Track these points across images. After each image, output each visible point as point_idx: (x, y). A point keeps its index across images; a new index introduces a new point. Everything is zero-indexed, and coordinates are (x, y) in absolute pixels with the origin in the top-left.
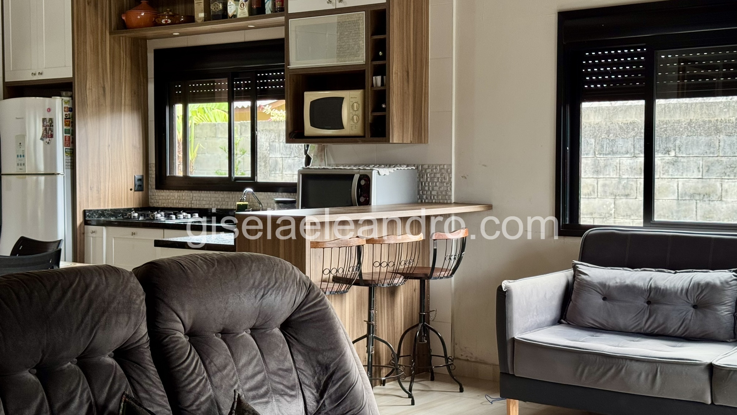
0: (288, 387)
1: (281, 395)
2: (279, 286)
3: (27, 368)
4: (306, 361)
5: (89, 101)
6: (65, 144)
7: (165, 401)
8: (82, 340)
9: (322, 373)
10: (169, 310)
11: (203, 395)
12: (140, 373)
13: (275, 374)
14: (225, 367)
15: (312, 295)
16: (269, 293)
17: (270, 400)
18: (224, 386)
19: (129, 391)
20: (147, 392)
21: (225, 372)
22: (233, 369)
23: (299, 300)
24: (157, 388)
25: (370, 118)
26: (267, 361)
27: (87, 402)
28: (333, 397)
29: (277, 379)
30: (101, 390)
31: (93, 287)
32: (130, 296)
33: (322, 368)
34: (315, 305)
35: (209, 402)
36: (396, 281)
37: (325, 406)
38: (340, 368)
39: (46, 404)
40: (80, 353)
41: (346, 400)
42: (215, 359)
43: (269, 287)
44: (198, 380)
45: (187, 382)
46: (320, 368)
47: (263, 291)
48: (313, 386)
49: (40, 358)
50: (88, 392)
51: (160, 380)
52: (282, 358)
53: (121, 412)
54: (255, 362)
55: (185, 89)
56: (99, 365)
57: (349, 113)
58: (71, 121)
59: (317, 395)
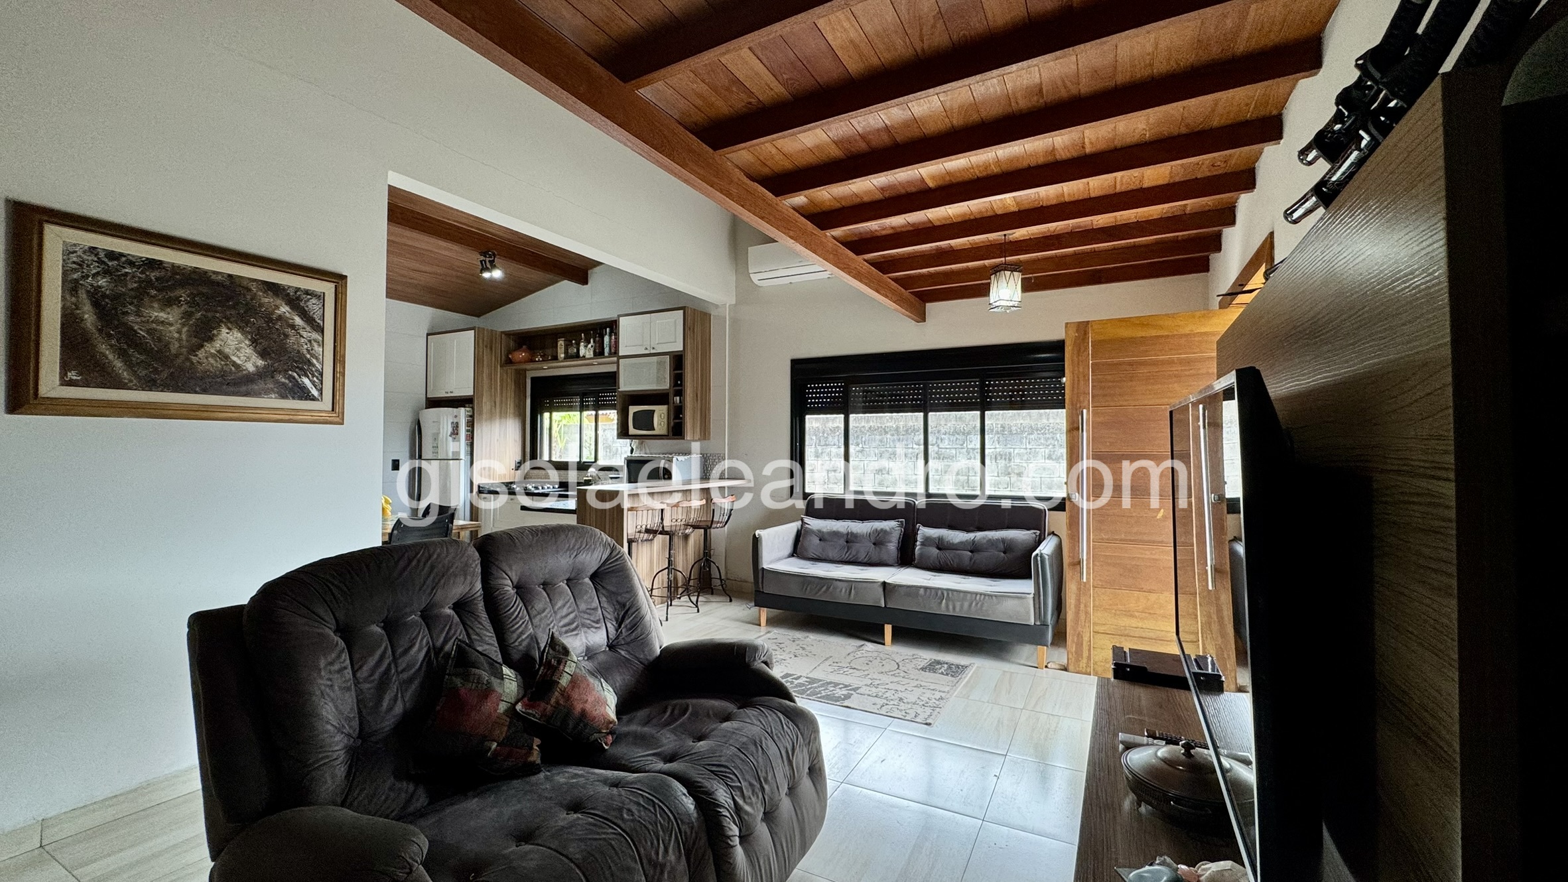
0: (594, 622)
1: (589, 628)
2: (590, 548)
3: (375, 623)
4: (609, 601)
5: (485, 411)
6: (466, 439)
7: (493, 641)
8: (424, 598)
9: (620, 609)
10: (500, 570)
11: (524, 634)
12: (473, 620)
13: (584, 612)
14: (544, 610)
15: (614, 554)
16: (582, 553)
17: (577, 633)
18: (541, 626)
19: (463, 636)
20: (478, 634)
21: (543, 615)
22: (551, 611)
23: (605, 557)
24: (487, 630)
25: (672, 424)
26: (578, 603)
27: (426, 647)
28: (628, 626)
29: (586, 616)
30: (439, 636)
31: (435, 556)
32: (467, 561)
33: (620, 606)
34: (617, 560)
35: (529, 638)
36: (687, 531)
37: (622, 633)
38: (635, 604)
39: (390, 650)
40: (422, 608)
42: (536, 606)
44: (520, 623)
45: (512, 624)
48: (613, 619)
49: (386, 614)
50: (427, 639)
51: (490, 624)
52: (590, 600)
53: (453, 653)
54: (568, 604)
55: (551, 403)
56: (438, 617)
57: (658, 420)
58: (471, 424)
59: (616, 625)
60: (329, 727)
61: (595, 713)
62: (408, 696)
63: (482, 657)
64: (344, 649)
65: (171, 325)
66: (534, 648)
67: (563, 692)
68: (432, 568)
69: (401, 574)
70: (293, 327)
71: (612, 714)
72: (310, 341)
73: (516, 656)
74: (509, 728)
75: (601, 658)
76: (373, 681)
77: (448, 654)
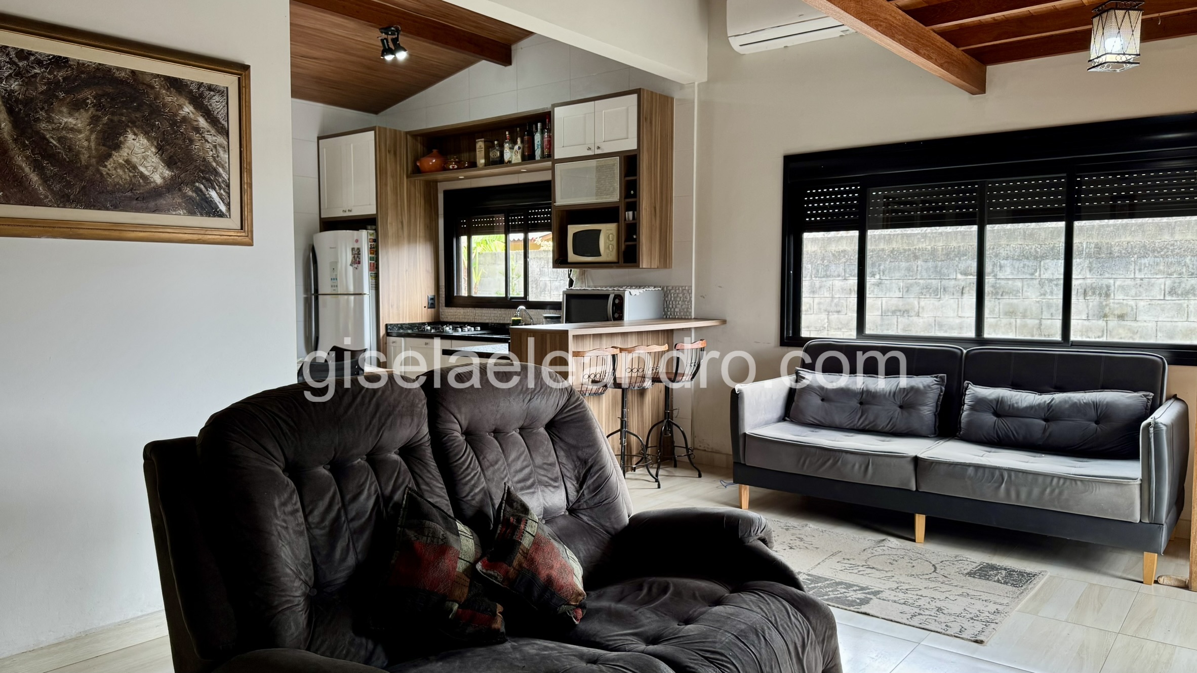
0: (552, 479)
1: (546, 486)
2: (544, 391)
3: (322, 464)
4: (567, 457)
5: (390, 233)
6: (370, 270)
7: (444, 493)
8: (370, 439)
9: (581, 467)
10: (448, 413)
11: (477, 487)
12: (422, 468)
13: (540, 467)
14: (496, 462)
15: (573, 399)
16: (536, 397)
17: (536, 491)
18: (495, 479)
19: (412, 484)
20: (427, 484)
21: (496, 467)
22: (504, 463)
23: (562, 403)
24: (437, 481)
25: (623, 247)
26: (534, 456)
27: (375, 494)
28: (591, 487)
29: (542, 472)
30: (387, 483)
32: (413, 401)
33: (581, 462)
34: (575, 408)
35: (482, 493)
37: (584, 495)
38: (598, 462)
39: (338, 496)
40: (369, 450)
41: (603, 490)
42: (487, 455)
43: (535, 392)
44: (472, 474)
45: (463, 476)
46: (579, 463)
47: (530, 396)
48: (573, 478)
49: (333, 455)
50: (376, 486)
51: (439, 474)
52: (546, 454)
53: (404, 502)
54: (523, 457)
55: (469, 223)
56: (386, 461)
57: (605, 243)
58: (375, 251)
59: (577, 486)
60: (288, 571)
61: (562, 582)
62: (360, 545)
63: (434, 510)
64: (294, 491)
65: (80, 132)
66: (488, 504)
67: (526, 554)
68: (378, 406)
69: (346, 412)
70: (197, 129)
71: (580, 585)
72: (215, 147)
73: (469, 512)
74: (469, 591)
75: (562, 522)
76: (324, 528)
77: (398, 505)
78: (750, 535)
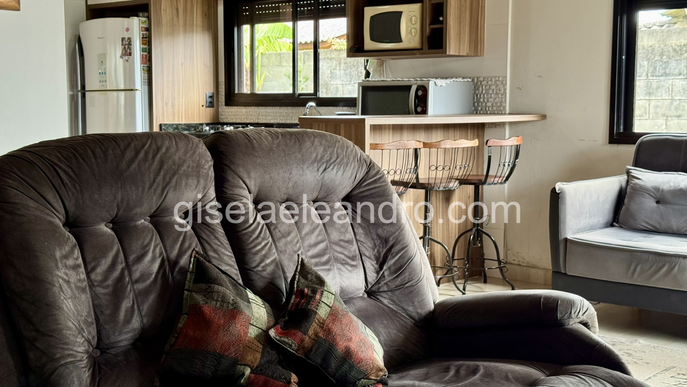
0: (349, 258)
1: (342, 264)
2: (340, 162)
3: (104, 221)
4: (366, 234)
6: (142, 62)
7: (232, 261)
8: (154, 198)
9: (381, 245)
10: (236, 177)
11: (268, 258)
12: (209, 234)
13: (337, 244)
14: (289, 234)
15: (372, 173)
16: (331, 167)
17: (332, 268)
18: (288, 251)
19: (199, 249)
20: (215, 251)
21: (289, 239)
22: (297, 236)
23: (360, 176)
24: (225, 248)
25: (428, 31)
26: (329, 231)
27: (160, 256)
28: (393, 269)
29: (339, 249)
30: (173, 247)
31: (164, 150)
32: (199, 161)
33: (381, 241)
34: (375, 182)
35: (274, 264)
36: (451, 185)
37: (384, 276)
38: (400, 242)
39: (121, 254)
40: (153, 210)
41: (405, 271)
43: (331, 162)
44: (263, 244)
45: (252, 245)
46: (379, 241)
47: (325, 165)
48: (373, 257)
49: (115, 212)
50: (161, 248)
51: (227, 242)
52: (343, 230)
53: (191, 266)
54: (317, 232)
55: (252, 10)
56: (170, 225)
57: (407, 27)
58: (147, 41)
59: (377, 266)
60: (70, 324)
61: (362, 355)
62: (145, 307)
63: (224, 276)
64: (75, 246)
66: (280, 277)
67: (322, 324)
68: (162, 164)
69: (129, 167)
71: (380, 361)
73: (260, 284)
74: (263, 356)
75: (360, 304)
76: (107, 287)
77: (184, 271)
78: (570, 317)
